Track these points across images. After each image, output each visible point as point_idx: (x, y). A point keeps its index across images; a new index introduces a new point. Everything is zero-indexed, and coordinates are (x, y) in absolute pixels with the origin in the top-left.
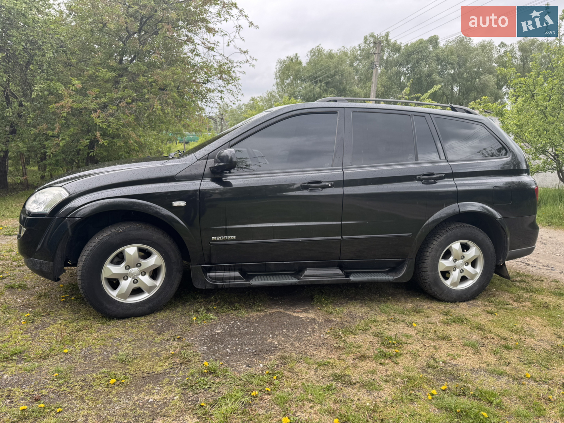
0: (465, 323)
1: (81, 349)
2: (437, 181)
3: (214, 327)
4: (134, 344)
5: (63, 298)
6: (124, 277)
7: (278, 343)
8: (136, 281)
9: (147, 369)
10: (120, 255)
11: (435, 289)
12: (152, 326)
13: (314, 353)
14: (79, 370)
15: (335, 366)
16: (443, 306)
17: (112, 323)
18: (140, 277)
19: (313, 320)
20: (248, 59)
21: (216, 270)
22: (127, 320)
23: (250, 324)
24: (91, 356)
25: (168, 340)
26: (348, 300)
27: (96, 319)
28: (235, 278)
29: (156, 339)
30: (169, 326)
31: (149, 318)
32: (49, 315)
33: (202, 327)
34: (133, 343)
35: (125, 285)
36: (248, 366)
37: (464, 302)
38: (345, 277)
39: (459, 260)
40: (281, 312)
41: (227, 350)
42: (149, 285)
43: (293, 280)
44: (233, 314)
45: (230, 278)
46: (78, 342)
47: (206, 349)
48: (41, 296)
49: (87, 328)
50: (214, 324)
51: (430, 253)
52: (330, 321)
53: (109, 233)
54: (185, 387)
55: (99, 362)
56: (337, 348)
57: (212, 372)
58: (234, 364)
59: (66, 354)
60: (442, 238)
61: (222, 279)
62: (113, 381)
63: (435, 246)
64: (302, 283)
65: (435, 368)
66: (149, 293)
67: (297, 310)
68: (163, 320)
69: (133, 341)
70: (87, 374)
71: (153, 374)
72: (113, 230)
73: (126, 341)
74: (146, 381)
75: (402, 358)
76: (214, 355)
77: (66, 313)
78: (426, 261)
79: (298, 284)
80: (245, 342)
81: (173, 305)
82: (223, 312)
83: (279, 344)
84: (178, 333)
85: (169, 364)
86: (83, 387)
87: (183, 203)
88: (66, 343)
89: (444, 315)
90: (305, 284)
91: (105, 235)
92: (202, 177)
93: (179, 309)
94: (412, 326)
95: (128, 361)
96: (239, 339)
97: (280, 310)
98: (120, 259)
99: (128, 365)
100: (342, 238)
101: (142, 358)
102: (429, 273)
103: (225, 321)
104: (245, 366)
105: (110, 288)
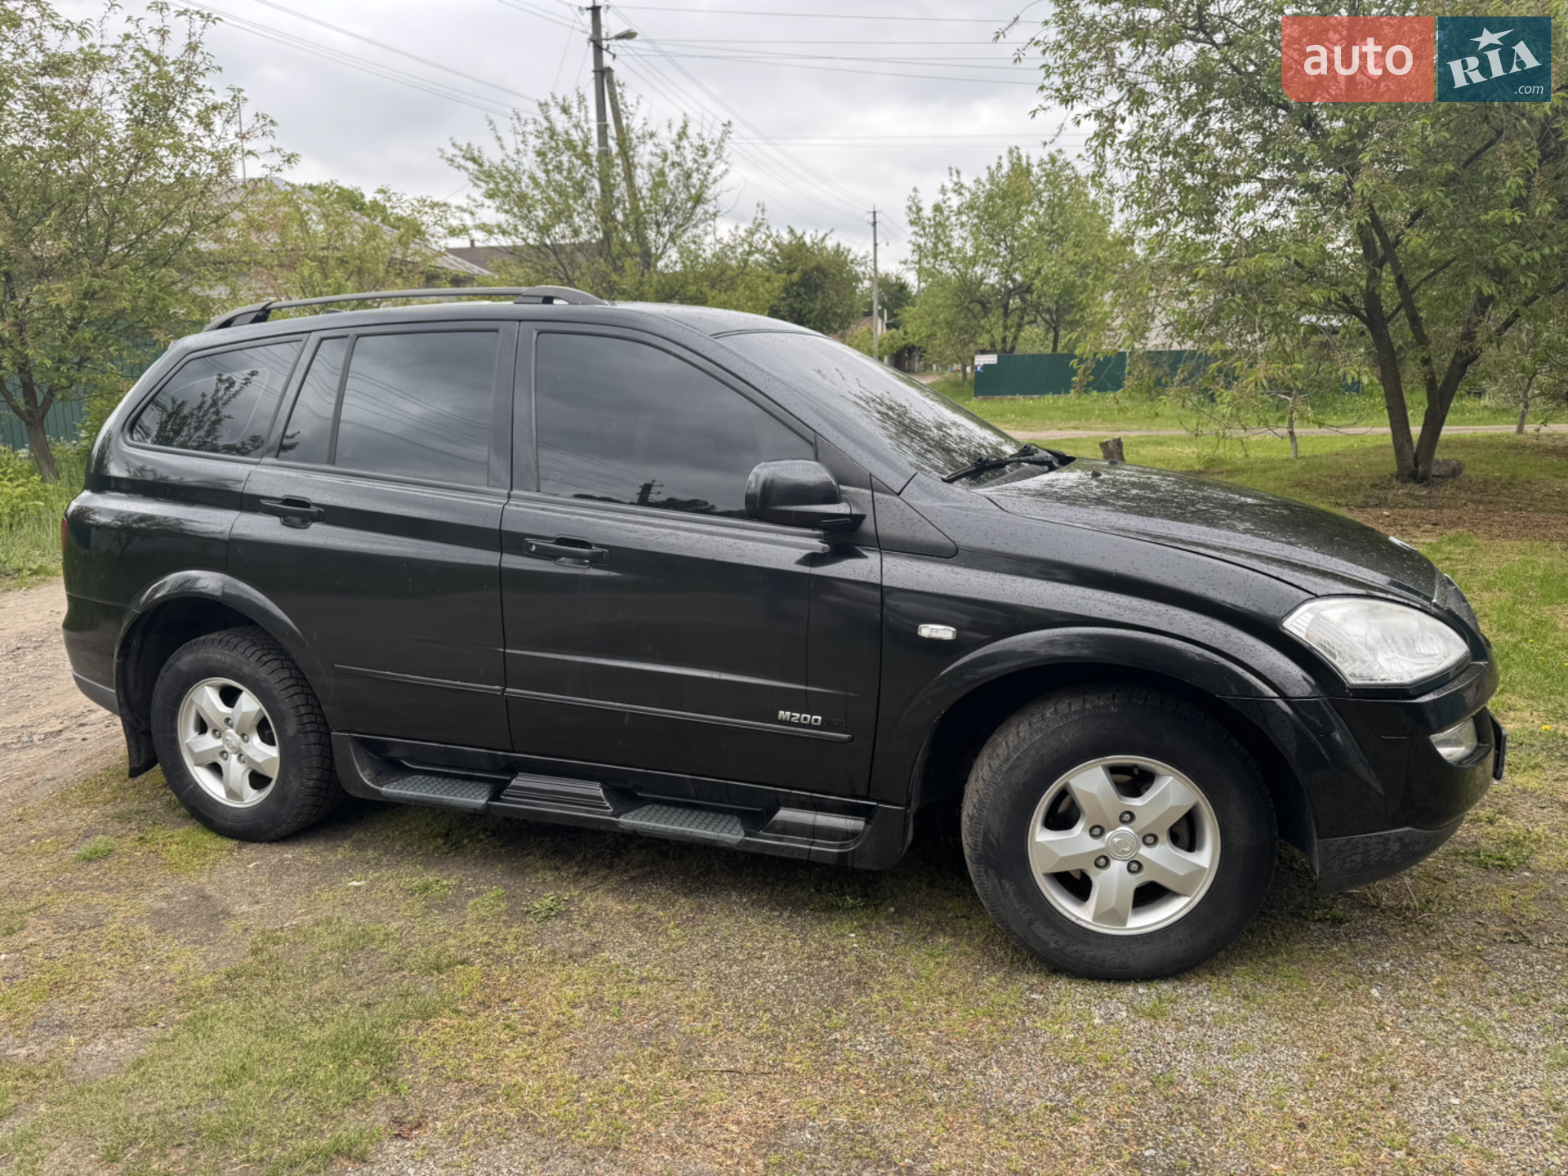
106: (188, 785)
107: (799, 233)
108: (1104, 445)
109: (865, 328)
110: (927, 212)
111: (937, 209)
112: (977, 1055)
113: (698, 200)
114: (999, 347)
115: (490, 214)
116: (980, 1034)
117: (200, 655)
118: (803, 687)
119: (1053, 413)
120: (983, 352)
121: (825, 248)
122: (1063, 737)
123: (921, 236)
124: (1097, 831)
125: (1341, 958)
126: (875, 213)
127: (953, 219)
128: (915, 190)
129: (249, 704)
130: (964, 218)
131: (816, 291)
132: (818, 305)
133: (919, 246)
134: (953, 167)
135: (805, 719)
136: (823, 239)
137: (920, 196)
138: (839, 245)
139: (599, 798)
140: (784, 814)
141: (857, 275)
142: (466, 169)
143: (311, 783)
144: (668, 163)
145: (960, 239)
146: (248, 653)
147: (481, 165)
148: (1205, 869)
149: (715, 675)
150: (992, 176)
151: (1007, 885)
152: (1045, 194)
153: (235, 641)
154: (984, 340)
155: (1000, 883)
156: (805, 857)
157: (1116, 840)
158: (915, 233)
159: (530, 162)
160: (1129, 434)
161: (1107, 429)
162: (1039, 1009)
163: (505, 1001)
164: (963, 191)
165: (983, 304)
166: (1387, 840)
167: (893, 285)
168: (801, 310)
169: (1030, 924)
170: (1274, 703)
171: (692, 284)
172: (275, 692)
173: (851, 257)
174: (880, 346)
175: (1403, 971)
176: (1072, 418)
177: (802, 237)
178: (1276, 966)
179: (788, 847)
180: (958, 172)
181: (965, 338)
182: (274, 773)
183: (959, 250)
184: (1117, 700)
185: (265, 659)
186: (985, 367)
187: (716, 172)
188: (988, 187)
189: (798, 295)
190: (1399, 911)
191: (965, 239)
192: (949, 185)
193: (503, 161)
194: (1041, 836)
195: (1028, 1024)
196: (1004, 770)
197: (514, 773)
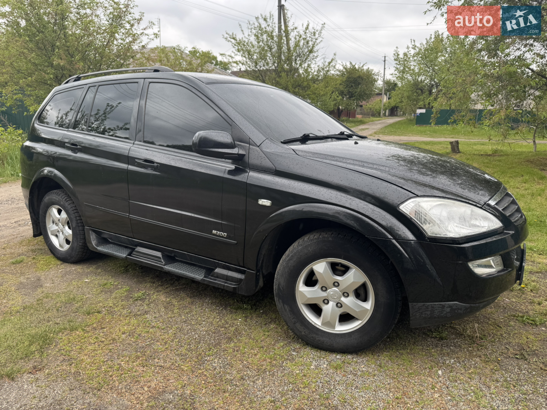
106: (49, 241)
107: (354, 64)
108: (451, 143)
109: (379, 99)
110: (401, 56)
111: (405, 54)
112: (256, 374)
113: (311, 51)
114: (427, 106)
115: (239, 58)
116: (262, 365)
117: (50, 197)
118: (221, 222)
119: (445, 132)
120: (420, 108)
121: (363, 69)
122: (309, 249)
123: (398, 65)
124: (324, 289)
125: (433, 355)
126: (385, 57)
127: (411, 59)
128: (397, 48)
129: (64, 215)
130: (416, 58)
131: (358, 85)
132: (359, 90)
133: (397, 68)
134: (412, 39)
135: (221, 234)
136: (363, 66)
137: (399, 50)
138: (369, 68)
139: (160, 258)
140: (218, 270)
141: (375, 79)
142: (231, 42)
143: (81, 244)
144: (302, 38)
145: (413, 65)
146: (63, 197)
147: (236, 40)
148: (368, 310)
149: (193, 215)
150: (428, 42)
151: (286, 307)
152: (448, 49)
153: (60, 193)
154: (421, 103)
155: (284, 305)
156: (222, 288)
157: (332, 293)
158: (397, 64)
159: (253, 39)
160: (462, 140)
161: (465, 139)
162: (293, 359)
163: (102, 328)
164: (416, 48)
165: (422, 90)
166: (443, 306)
167: (392, 84)
168: (352, 92)
169: (295, 323)
170: (391, 241)
171: (306, 82)
172: (70, 211)
173: (373, 72)
174: (384, 106)
175: (458, 364)
176: (452, 134)
177: (354, 66)
178: (402, 354)
179: (217, 283)
180: (414, 41)
181: (415, 103)
182: (70, 239)
183: (413, 70)
184: (333, 235)
185: (68, 199)
186: (421, 114)
187: (318, 41)
188: (425, 46)
189: (352, 86)
190: (471, 338)
191: (415, 66)
192: (411, 46)
193: (242, 38)
194: (302, 288)
195: (284, 364)
196: (287, 260)
197: (136, 246)
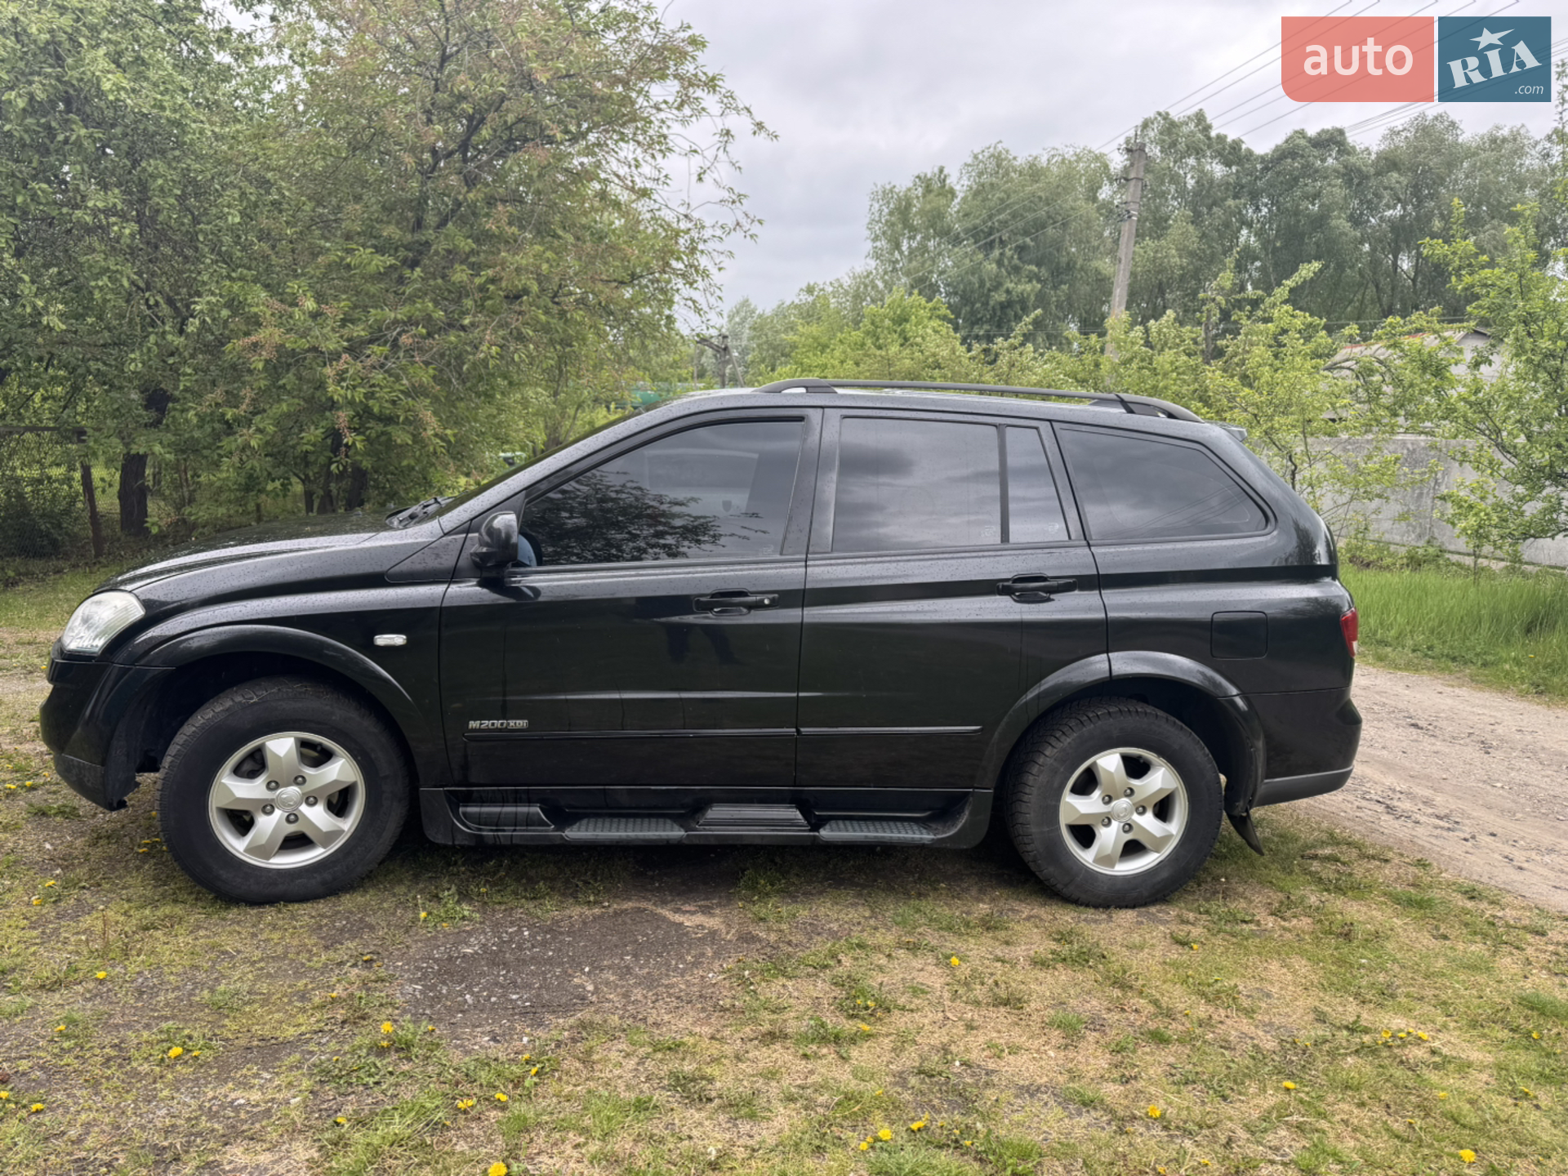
0: (1090, 967)
1: (138, 973)
2: (1052, 596)
3: (461, 938)
4: (262, 969)
5: (146, 845)
6: (265, 807)
7: (596, 988)
8: (293, 818)
9: (266, 1031)
10: (257, 756)
11: (1048, 871)
12: (320, 927)
13: (666, 1018)
14: (118, 1020)
15: (694, 1054)
16: (1067, 917)
17: (233, 913)
18: (304, 808)
19: (713, 933)
20: (740, 221)
21: (482, 800)
22: (268, 908)
23: (554, 938)
24: (154, 991)
25: (341, 963)
26: (830, 885)
27: (200, 904)
28: (529, 821)
29: (315, 959)
30: (358, 929)
31: (322, 907)
32: (99, 885)
33: (435, 938)
34: (262, 964)
35: (268, 825)
36: (494, 1039)
37: (1133, 907)
38: (810, 831)
39: (1118, 798)
40: (645, 910)
41: (468, 996)
42: (324, 829)
43: (675, 833)
44: (524, 909)
45: (515, 821)
46: (138, 955)
47: (420, 991)
48: (99, 838)
49: (172, 922)
50: (467, 932)
51: (1036, 779)
52: (754, 939)
53: (228, 703)
54: (326, 1075)
55: (167, 1005)
56: (728, 1010)
57: (403, 1048)
58: (464, 1033)
59: (101, 982)
60: (1069, 740)
61: (497, 822)
62: (176, 1051)
63: (1049, 761)
64: (696, 842)
65: (933, 1076)
66: (324, 847)
67: (687, 908)
68: (351, 913)
69: (262, 960)
70: (130, 1033)
71: (273, 1041)
72: (239, 699)
73: (245, 961)
74: (249, 1056)
75: (866, 1045)
76: (432, 1006)
77: (137, 884)
78: (1026, 798)
79: (686, 842)
80: (519, 980)
81: (392, 876)
82: (500, 903)
83: (596, 991)
84: (372, 948)
85: (318, 1021)
86: (109, 1060)
87: (399, 640)
88: (111, 955)
89: (1054, 940)
90: (702, 842)
91: (218, 709)
92: (452, 576)
93: (400, 890)
94: (948, 965)
95: (231, 1009)
96: (508, 972)
97: (643, 905)
98: (254, 765)
99: (228, 1017)
100: (798, 732)
101: (266, 1001)
102: (1033, 829)
103: (496, 925)
104: (487, 1039)
105: (230, 831)
